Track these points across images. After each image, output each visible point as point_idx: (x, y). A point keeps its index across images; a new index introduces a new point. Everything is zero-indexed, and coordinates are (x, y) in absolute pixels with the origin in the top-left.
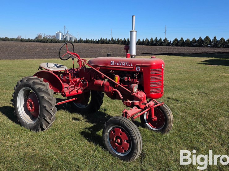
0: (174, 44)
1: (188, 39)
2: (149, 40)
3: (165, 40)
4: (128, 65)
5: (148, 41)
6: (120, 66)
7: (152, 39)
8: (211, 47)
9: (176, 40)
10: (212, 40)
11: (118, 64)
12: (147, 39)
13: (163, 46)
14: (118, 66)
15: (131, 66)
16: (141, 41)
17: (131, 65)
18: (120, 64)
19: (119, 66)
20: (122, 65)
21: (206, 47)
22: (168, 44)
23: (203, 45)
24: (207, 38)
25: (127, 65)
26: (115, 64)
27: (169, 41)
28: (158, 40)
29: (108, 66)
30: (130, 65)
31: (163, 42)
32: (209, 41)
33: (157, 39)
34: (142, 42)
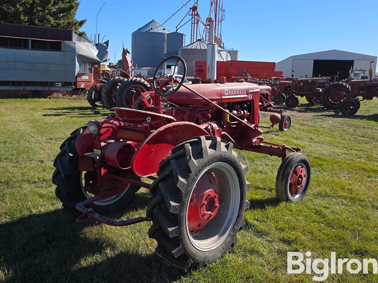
11: (232, 93)
26: (229, 93)
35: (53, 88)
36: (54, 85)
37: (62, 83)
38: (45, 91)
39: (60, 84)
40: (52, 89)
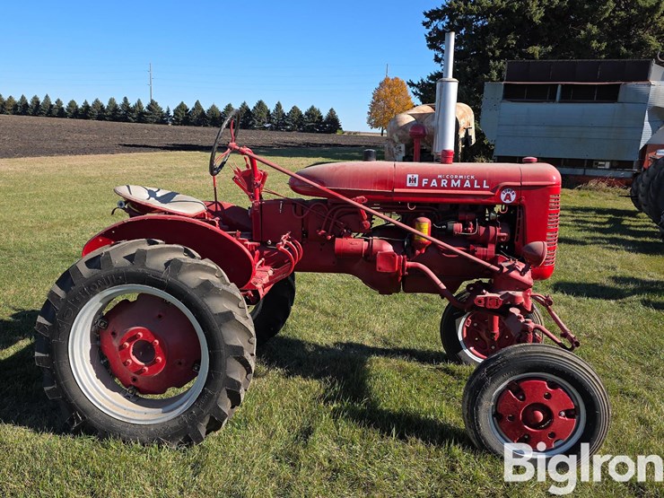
0: (177, 120)
1: (213, 106)
2: (106, 104)
3: (153, 107)
4: (472, 183)
5: (102, 107)
6: (444, 188)
7: (112, 101)
8: (271, 129)
9: (182, 107)
10: (272, 111)
11: (434, 184)
12: (97, 101)
13: (147, 123)
14: (434, 188)
15: (482, 189)
16: (80, 107)
17: (482, 185)
18: (444, 183)
19: (439, 187)
20: (449, 187)
21: (260, 129)
22: (162, 117)
23: (253, 123)
24: (260, 104)
25: (467, 184)
26: (424, 183)
27: (165, 110)
28: (131, 106)
29: (395, 190)
30: (480, 183)
31: (145, 113)
32: (265, 114)
33: (129, 101)
34: (81, 109)
35: (592, 170)
36: (594, 165)
37: (612, 162)
38: (576, 175)
39: (607, 165)
40: (590, 172)
